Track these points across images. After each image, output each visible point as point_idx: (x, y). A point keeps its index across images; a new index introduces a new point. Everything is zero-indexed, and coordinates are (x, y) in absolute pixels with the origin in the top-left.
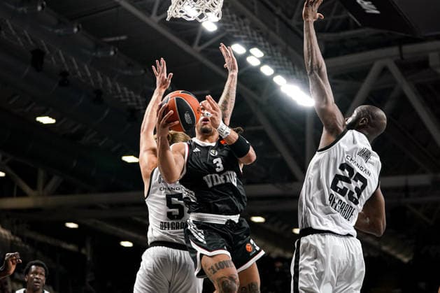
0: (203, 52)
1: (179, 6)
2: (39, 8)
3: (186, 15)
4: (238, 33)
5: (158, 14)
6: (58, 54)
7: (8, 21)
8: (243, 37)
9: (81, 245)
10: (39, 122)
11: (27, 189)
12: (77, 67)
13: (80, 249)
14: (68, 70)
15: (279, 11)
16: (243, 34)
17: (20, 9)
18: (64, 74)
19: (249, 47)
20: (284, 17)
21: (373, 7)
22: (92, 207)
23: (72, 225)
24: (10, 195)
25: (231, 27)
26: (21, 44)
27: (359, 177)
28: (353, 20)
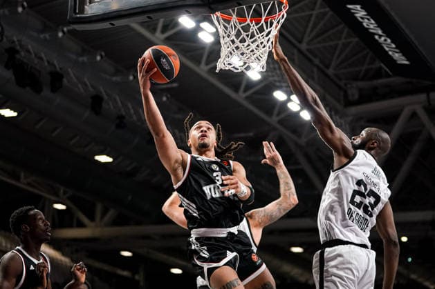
0: (247, 98)
1: (227, 59)
2: (98, 58)
3: (234, 67)
4: (279, 82)
5: (207, 64)
6: (115, 100)
7: (69, 70)
8: (284, 84)
9: (135, 272)
10: (97, 161)
11: (85, 220)
12: (132, 111)
13: (134, 274)
14: (124, 113)
15: (317, 61)
16: (284, 82)
17: (81, 59)
18: (121, 118)
19: (289, 94)
20: (321, 66)
21: (403, 58)
22: (146, 237)
23: (126, 254)
24: (70, 226)
25: (273, 76)
26: (82, 90)
27: (372, 193)
28: (385, 71)
